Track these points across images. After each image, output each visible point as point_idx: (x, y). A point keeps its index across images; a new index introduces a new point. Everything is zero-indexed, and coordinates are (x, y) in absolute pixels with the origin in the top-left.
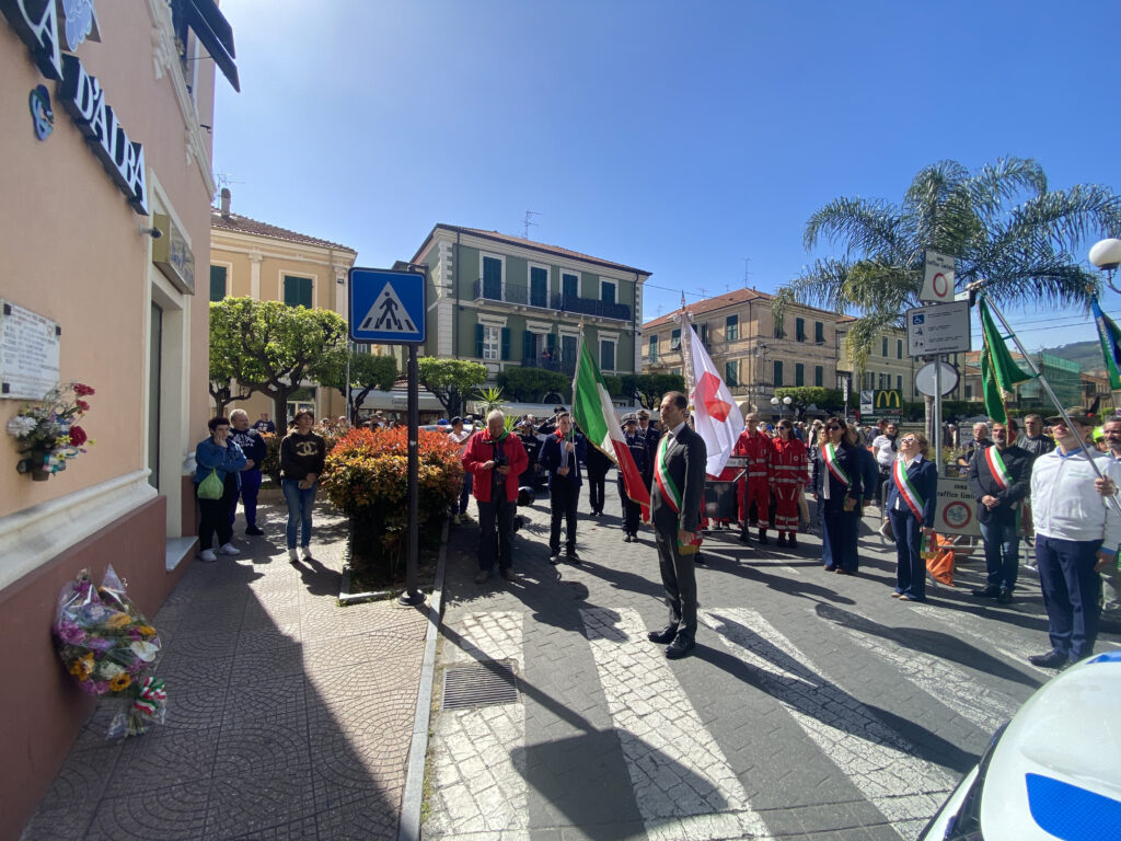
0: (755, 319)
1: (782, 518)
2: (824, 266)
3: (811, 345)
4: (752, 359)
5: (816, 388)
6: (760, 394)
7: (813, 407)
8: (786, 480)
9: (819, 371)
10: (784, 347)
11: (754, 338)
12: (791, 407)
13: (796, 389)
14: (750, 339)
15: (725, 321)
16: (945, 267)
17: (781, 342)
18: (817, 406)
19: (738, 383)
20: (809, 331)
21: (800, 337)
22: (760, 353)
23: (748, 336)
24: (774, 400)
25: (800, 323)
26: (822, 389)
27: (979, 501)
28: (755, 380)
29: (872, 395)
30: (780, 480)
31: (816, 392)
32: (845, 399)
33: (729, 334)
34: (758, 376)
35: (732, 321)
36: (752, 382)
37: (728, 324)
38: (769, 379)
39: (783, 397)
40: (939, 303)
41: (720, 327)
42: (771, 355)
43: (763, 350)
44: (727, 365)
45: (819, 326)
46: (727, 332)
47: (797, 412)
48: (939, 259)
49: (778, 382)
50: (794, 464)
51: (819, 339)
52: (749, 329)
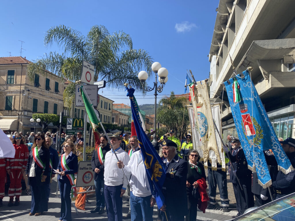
0: (24, 74)
1: (12, 190)
2: (54, 56)
3: (53, 93)
4: (21, 96)
5: (53, 115)
6: (25, 116)
7: (51, 124)
8: (16, 167)
9: (56, 106)
10: (39, 92)
11: (23, 85)
12: (40, 123)
13: (43, 114)
14: (21, 85)
15: (6, 72)
16: (90, 69)
17: (37, 89)
18: (53, 124)
19: (13, 108)
20: (52, 86)
21: (48, 88)
22: (26, 93)
23: (20, 83)
24: (32, 120)
25: (48, 81)
26: (55, 115)
27: (94, 171)
28: (22, 108)
29: (72, 120)
30: (13, 168)
31: (53, 117)
32: (60, 122)
33: (9, 80)
34: (24, 106)
35: (11, 73)
36: (21, 109)
37: (9, 75)
38: (30, 107)
39: (36, 118)
40: (88, 84)
41: (4, 75)
42: (32, 96)
43: (28, 92)
44: (7, 97)
45: (57, 84)
46: (7, 79)
47: (43, 126)
48: (88, 65)
49: (35, 110)
50: (21, 158)
51: (57, 90)
52: (21, 79)
